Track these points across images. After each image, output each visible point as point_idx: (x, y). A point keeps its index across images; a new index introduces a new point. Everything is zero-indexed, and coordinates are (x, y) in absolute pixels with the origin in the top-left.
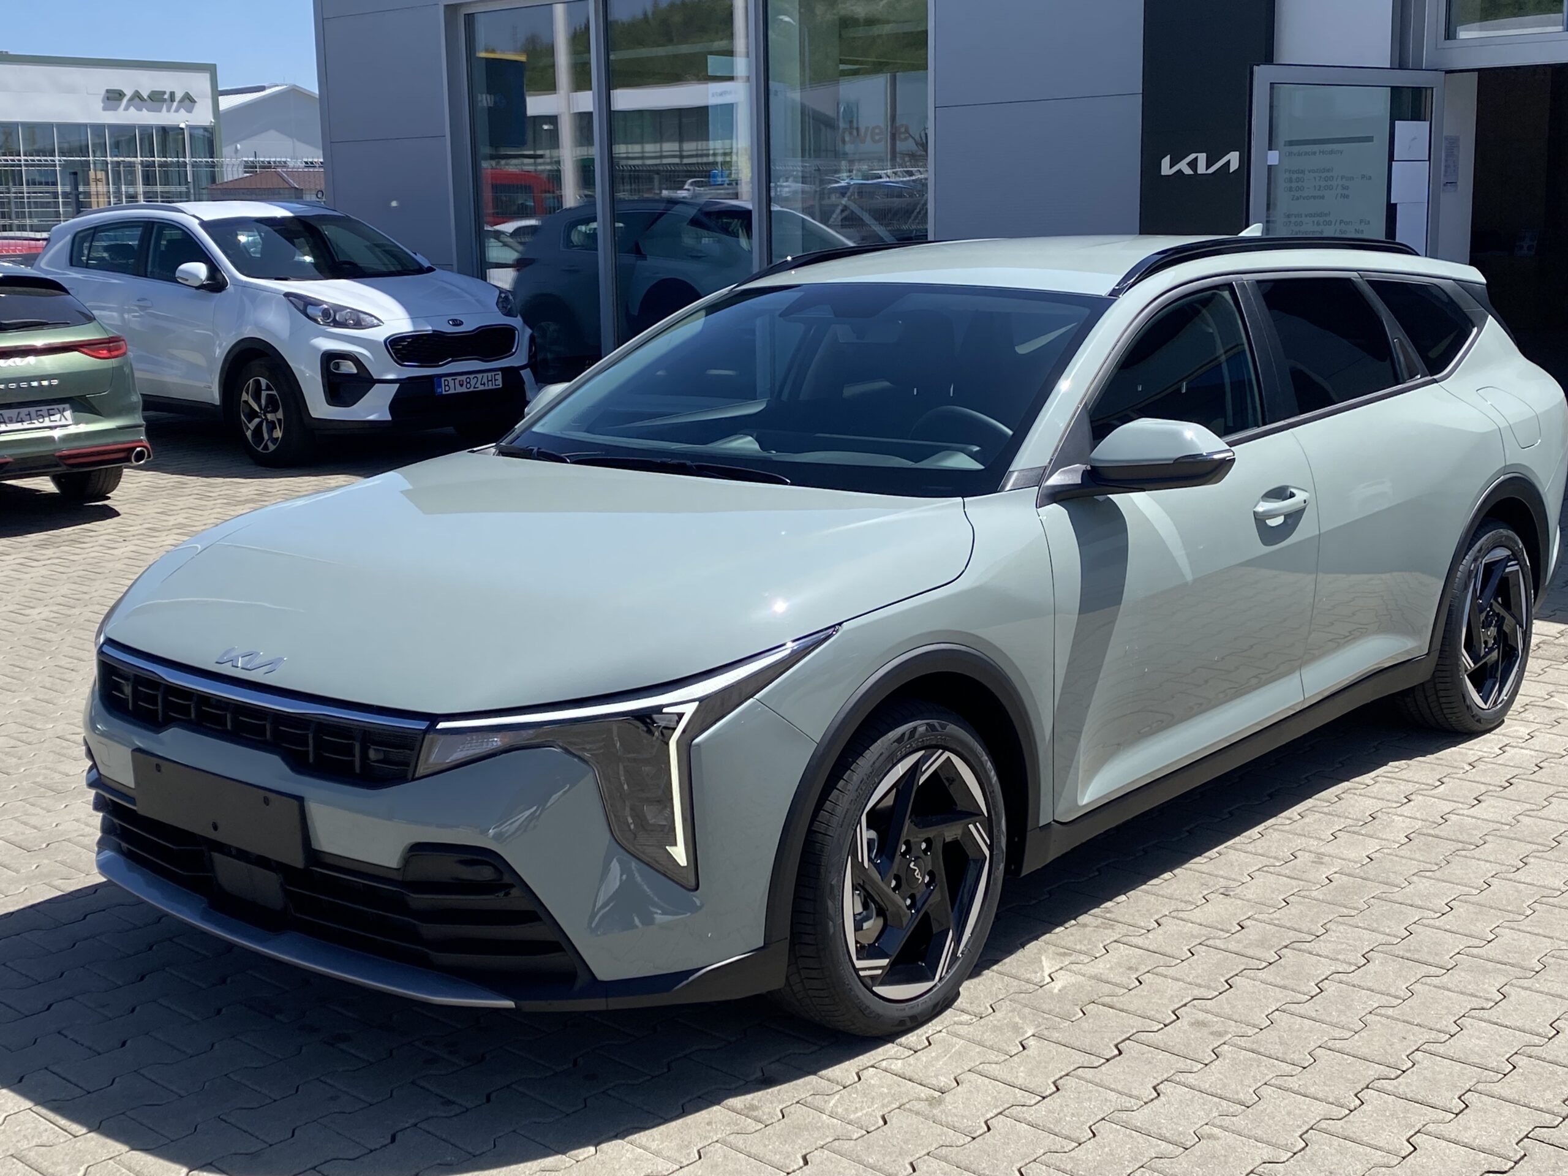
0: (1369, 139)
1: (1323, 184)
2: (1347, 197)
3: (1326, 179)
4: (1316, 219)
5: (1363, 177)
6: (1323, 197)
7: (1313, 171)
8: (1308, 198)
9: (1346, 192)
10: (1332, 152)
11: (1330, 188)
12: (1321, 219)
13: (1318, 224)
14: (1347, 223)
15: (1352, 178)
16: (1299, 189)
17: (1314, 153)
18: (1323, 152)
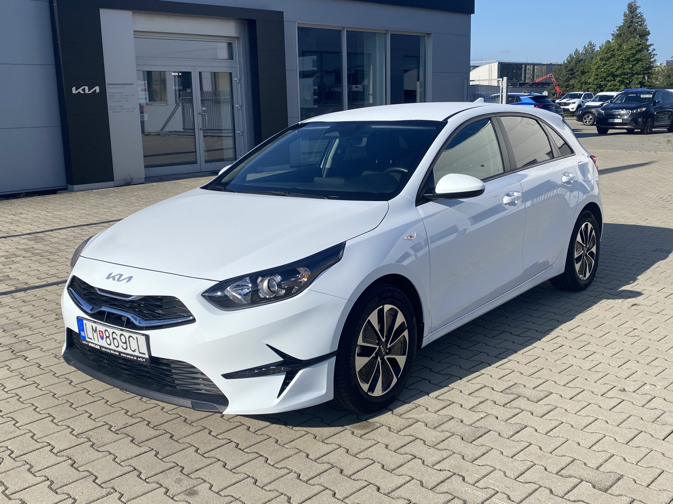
0: (132, 84)
3: (122, 96)
7: (117, 93)
8: (116, 101)
9: (128, 100)
10: (122, 88)
11: (122, 98)
12: (121, 108)
14: (129, 109)
15: (129, 96)
16: (114, 98)
18: (119, 88)
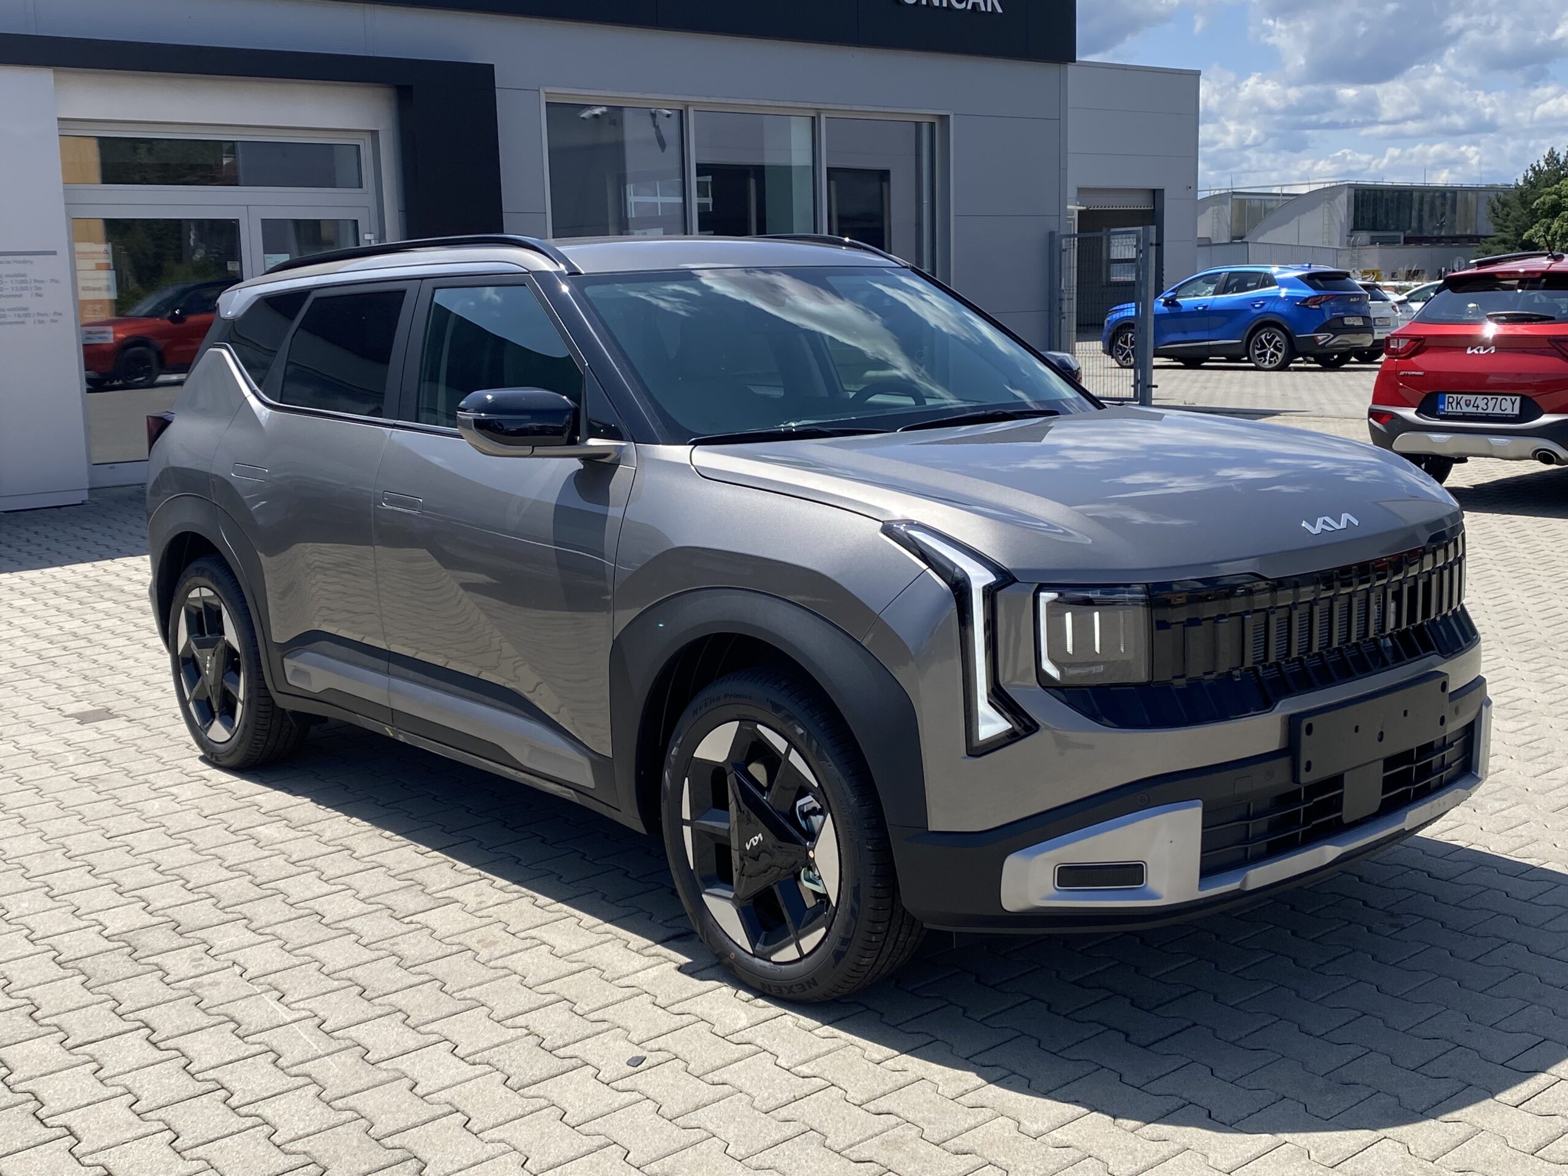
0: (54, 253)
1: (19, 285)
2: (40, 295)
3: (22, 282)
4: (18, 312)
5: (52, 280)
6: (20, 296)
7: (7, 276)
8: (10, 296)
9: (37, 292)
10: (24, 262)
11: (26, 289)
12: (22, 312)
13: (19, 316)
14: (43, 315)
15: (42, 282)
16: (3, 289)
17: (9, 262)
18: (20, 262)
